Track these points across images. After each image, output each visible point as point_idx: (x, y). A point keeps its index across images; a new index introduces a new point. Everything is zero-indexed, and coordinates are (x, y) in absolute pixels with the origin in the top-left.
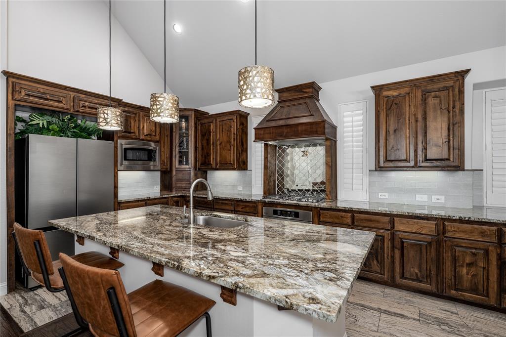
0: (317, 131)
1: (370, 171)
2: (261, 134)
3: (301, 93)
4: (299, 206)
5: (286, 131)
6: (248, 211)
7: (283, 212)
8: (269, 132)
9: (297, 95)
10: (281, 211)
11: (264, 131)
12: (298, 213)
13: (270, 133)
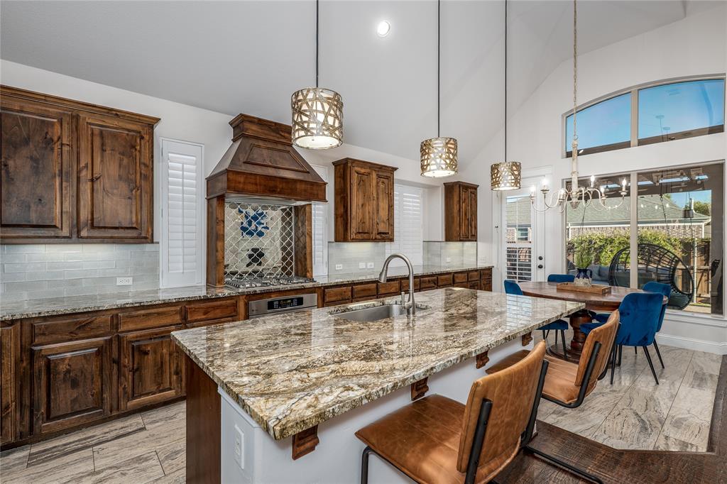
0: (317, 195)
1: (329, 242)
2: (240, 183)
3: (278, 136)
4: (305, 288)
5: (281, 186)
6: (219, 316)
7: (282, 302)
8: (253, 181)
9: (273, 136)
10: (279, 301)
11: (246, 178)
12: (302, 298)
13: (256, 184)
